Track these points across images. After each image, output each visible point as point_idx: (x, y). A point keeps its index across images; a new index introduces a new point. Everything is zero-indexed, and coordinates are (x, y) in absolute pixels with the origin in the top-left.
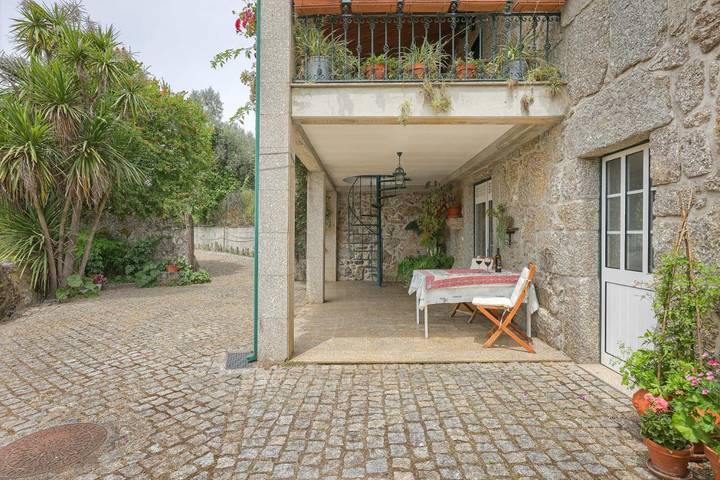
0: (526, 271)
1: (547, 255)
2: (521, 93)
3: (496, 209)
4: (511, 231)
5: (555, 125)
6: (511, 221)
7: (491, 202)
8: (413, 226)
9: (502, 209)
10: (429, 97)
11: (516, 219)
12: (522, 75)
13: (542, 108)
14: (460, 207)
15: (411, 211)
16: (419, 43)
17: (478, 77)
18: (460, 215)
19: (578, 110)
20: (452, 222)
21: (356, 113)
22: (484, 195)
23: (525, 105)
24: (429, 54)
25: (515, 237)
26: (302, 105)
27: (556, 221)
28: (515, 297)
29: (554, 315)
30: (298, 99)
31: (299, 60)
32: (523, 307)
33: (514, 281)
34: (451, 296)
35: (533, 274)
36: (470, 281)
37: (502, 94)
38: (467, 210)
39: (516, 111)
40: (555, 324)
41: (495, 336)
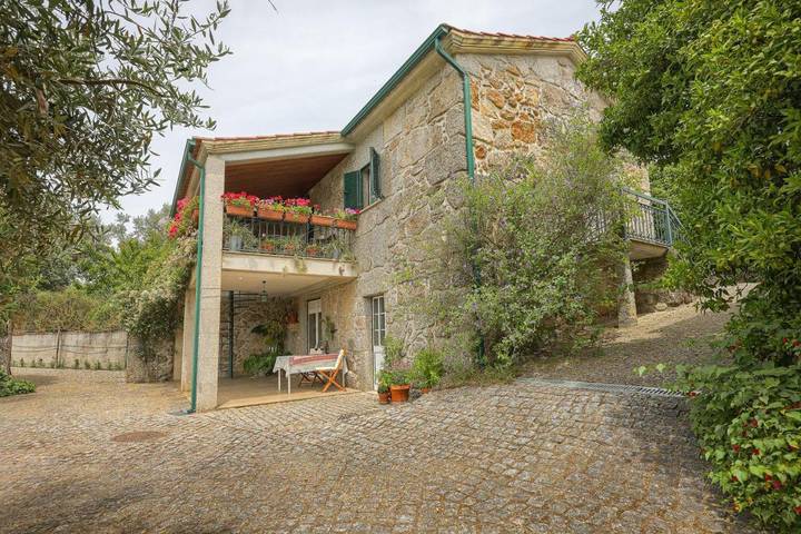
0: (342, 351)
1: (351, 343)
2: (339, 265)
3: (324, 318)
4: (333, 331)
5: (353, 280)
6: (333, 325)
7: (320, 314)
8: (258, 330)
9: (328, 319)
10: (297, 264)
11: (336, 324)
12: (339, 257)
13: (347, 273)
14: (296, 316)
15: (254, 318)
16: (291, 234)
17: (320, 255)
18: (297, 321)
19: (363, 276)
20: (291, 327)
21: (259, 269)
22: (315, 308)
23: (341, 271)
24: (296, 241)
25: (335, 334)
26: (228, 263)
27: (355, 325)
28: (337, 365)
29: (355, 372)
30: (226, 259)
31: (226, 236)
32: (340, 371)
33: (336, 358)
34: (303, 369)
35: (345, 353)
36: (310, 360)
37: (330, 265)
38: (302, 318)
39: (337, 273)
40: (356, 377)
41: (327, 386)
